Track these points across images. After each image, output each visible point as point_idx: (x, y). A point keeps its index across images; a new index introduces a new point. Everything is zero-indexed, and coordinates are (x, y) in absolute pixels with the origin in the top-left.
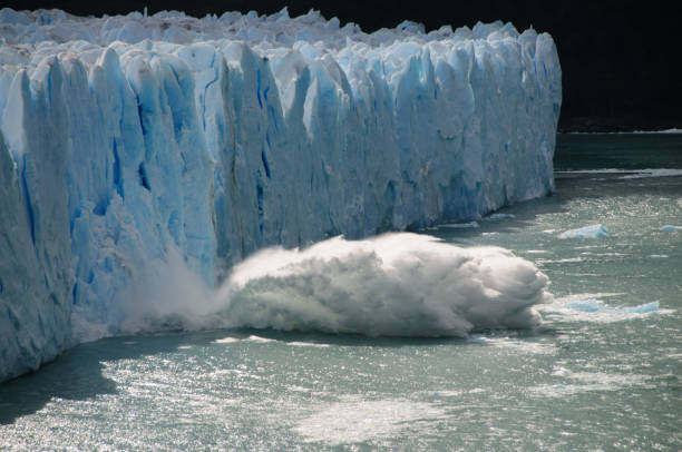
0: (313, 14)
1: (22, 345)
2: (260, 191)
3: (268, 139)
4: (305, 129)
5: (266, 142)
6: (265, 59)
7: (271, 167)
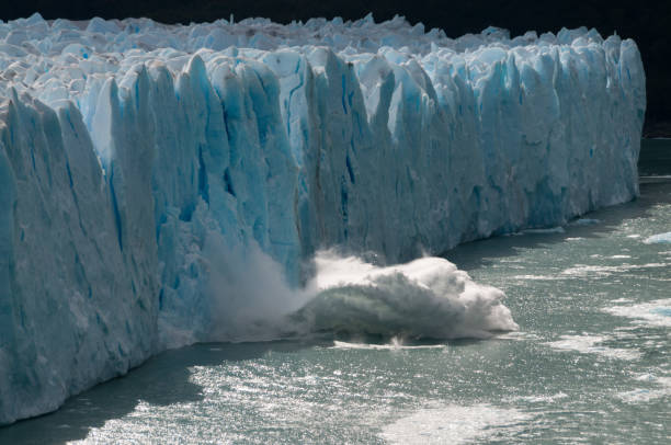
0: (398, 20)
1: (111, 350)
2: (345, 196)
3: (352, 143)
4: (390, 134)
5: (350, 147)
6: (350, 65)
7: (356, 173)
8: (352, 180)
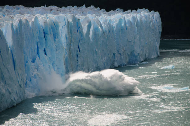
0: (92, 7)
1: (11, 99)
3: (79, 41)
4: (90, 38)
5: (79, 42)
6: (79, 19)
8: (80, 51)
